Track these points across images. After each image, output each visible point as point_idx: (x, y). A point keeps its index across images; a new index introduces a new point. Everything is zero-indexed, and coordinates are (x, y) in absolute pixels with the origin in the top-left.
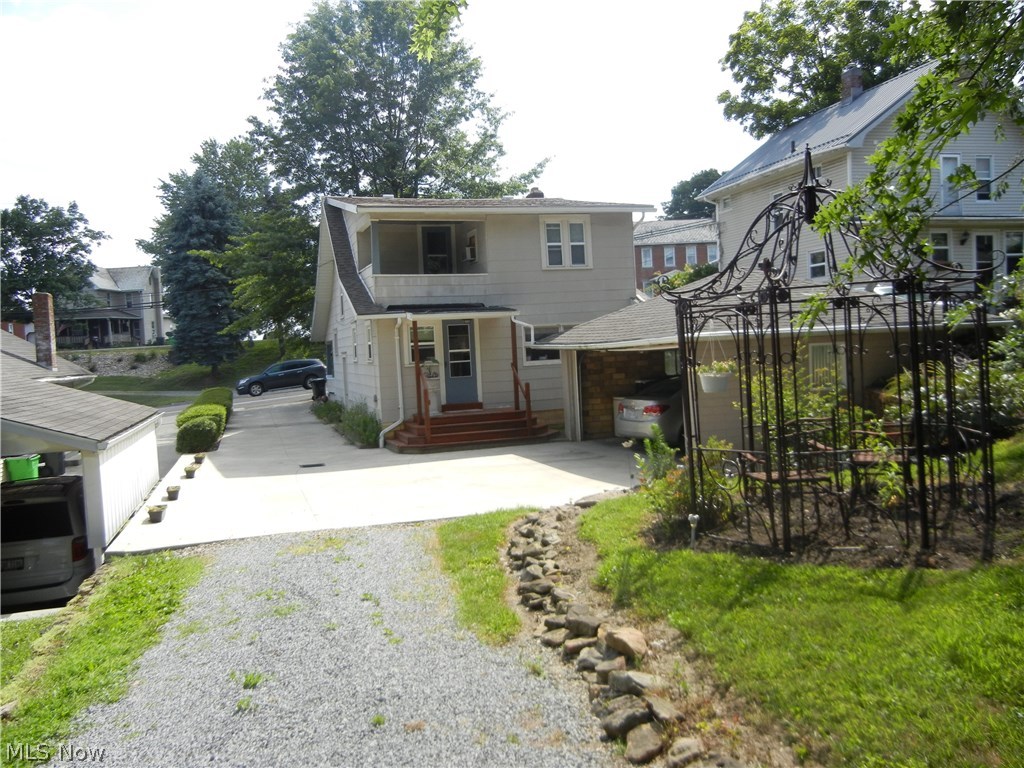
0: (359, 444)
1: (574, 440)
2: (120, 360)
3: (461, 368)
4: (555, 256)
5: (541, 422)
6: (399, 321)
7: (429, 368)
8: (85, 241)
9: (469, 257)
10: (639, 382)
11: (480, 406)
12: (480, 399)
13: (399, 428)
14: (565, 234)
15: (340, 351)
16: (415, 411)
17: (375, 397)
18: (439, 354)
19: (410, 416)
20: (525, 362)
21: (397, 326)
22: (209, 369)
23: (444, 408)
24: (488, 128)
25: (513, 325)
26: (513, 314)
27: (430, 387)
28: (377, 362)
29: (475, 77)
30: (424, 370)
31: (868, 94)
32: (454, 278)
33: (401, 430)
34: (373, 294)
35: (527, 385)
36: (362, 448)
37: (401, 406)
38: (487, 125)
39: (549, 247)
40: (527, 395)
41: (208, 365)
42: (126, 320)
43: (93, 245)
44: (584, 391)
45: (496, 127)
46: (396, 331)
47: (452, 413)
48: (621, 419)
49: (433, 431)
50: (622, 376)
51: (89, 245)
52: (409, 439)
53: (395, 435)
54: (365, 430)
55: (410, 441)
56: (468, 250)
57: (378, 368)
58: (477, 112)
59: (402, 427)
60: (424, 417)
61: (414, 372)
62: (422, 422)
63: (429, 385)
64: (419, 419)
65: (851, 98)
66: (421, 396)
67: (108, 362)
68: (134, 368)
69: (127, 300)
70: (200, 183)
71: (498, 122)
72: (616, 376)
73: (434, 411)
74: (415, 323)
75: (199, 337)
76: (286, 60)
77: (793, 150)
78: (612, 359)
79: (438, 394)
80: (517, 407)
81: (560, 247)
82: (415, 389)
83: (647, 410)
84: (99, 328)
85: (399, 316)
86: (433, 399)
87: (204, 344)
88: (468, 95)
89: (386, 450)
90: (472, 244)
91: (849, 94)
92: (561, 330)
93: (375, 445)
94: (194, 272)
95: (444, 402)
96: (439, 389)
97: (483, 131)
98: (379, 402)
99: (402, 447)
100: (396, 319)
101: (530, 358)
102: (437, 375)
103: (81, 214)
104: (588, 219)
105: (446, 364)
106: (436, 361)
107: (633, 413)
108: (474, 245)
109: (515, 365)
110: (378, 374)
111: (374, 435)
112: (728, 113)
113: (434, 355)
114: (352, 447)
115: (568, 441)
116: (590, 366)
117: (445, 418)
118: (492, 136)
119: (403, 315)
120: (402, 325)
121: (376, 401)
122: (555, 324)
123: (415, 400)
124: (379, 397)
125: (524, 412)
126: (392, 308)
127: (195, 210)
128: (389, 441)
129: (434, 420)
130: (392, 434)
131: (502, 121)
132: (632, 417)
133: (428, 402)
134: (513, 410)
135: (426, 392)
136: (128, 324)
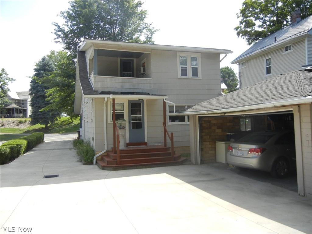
0: (83, 162)
1: (196, 164)
2: (14, 122)
3: (137, 125)
4: (184, 72)
5: (177, 154)
6: (106, 99)
7: (121, 124)
8: (6, 81)
9: (142, 72)
10: (229, 134)
11: (146, 144)
12: (146, 141)
13: (104, 155)
14: (189, 61)
15: (83, 117)
16: (112, 146)
17: (93, 138)
18: (126, 117)
19: (110, 148)
20: (169, 123)
21: (105, 102)
22: (44, 126)
23: (128, 145)
24: (149, 35)
25: (164, 103)
26: (164, 97)
27: (120, 134)
28: (94, 121)
29: (145, 18)
30: (117, 125)
31: (303, 21)
32: (135, 80)
33: (105, 156)
34: (93, 86)
35: (172, 134)
36: (84, 164)
37: (106, 143)
38: (149, 34)
39: (181, 67)
40: (172, 139)
41: (43, 124)
42: (21, 109)
43: (9, 83)
44: (201, 137)
45: (152, 35)
46: (105, 104)
47: (132, 148)
48: (231, 155)
49: (121, 157)
50: (220, 130)
51: (7, 82)
52: (108, 161)
53: (102, 158)
54: (87, 155)
55: (109, 163)
56: (142, 68)
57: (94, 123)
58: (144, 31)
59: (106, 154)
60: (117, 149)
61: (112, 126)
62: (115, 153)
63: (120, 132)
64: (114, 150)
65: (297, 22)
66: (116, 138)
67: (10, 123)
68: (18, 125)
69: (22, 103)
70: (44, 60)
71: (153, 33)
72: (217, 131)
73: (122, 146)
74: (114, 100)
75: (41, 114)
76: (72, 7)
77: (275, 41)
78: (215, 122)
79: (124, 137)
80: (165, 145)
81: (186, 68)
82: (113, 134)
83: (251, 150)
84: (11, 111)
85: (106, 96)
86: (122, 140)
87: (42, 117)
88: (142, 24)
89: (96, 167)
90: (144, 65)
91: (296, 21)
92: (186, 107)
93: (91, 163)
94: (40, 91)
95: (128, 141)
96: (125, 135)
97: (147, 36)
98: (94, 140)
99: (104, 166)
100: (104, 98)
101: (171, 120)
102: (124, 127)
103: (6, 72)
104: (199, 55)
105: (129, 122)
106: (125, 120)
107: (240, 152)
108: (145, 66)
109: (165, 123)
110: (94, 127)
111: (91, 158)
112: (238, 34)
113: (123, 118)
114: (80, 163)
115: (193, 164)
116: (204, 125)
117: (127, 150)
118: (150, 38)
119: (108, 96)
120: (107, 101)
121: (93, 140)
122: (183, 105)
123: (113, 140)
124: (94, 138)
125: (169, 148)
126: (103, 93)
127: (42, 69)
128: (98, 161)
129: (122, 151)
130: (100, 158)
131: (155, 32)
132: (240, 154)
133: (119, 142)
134: (163, 147)
135: (118, 136)
136: (22, 110)
